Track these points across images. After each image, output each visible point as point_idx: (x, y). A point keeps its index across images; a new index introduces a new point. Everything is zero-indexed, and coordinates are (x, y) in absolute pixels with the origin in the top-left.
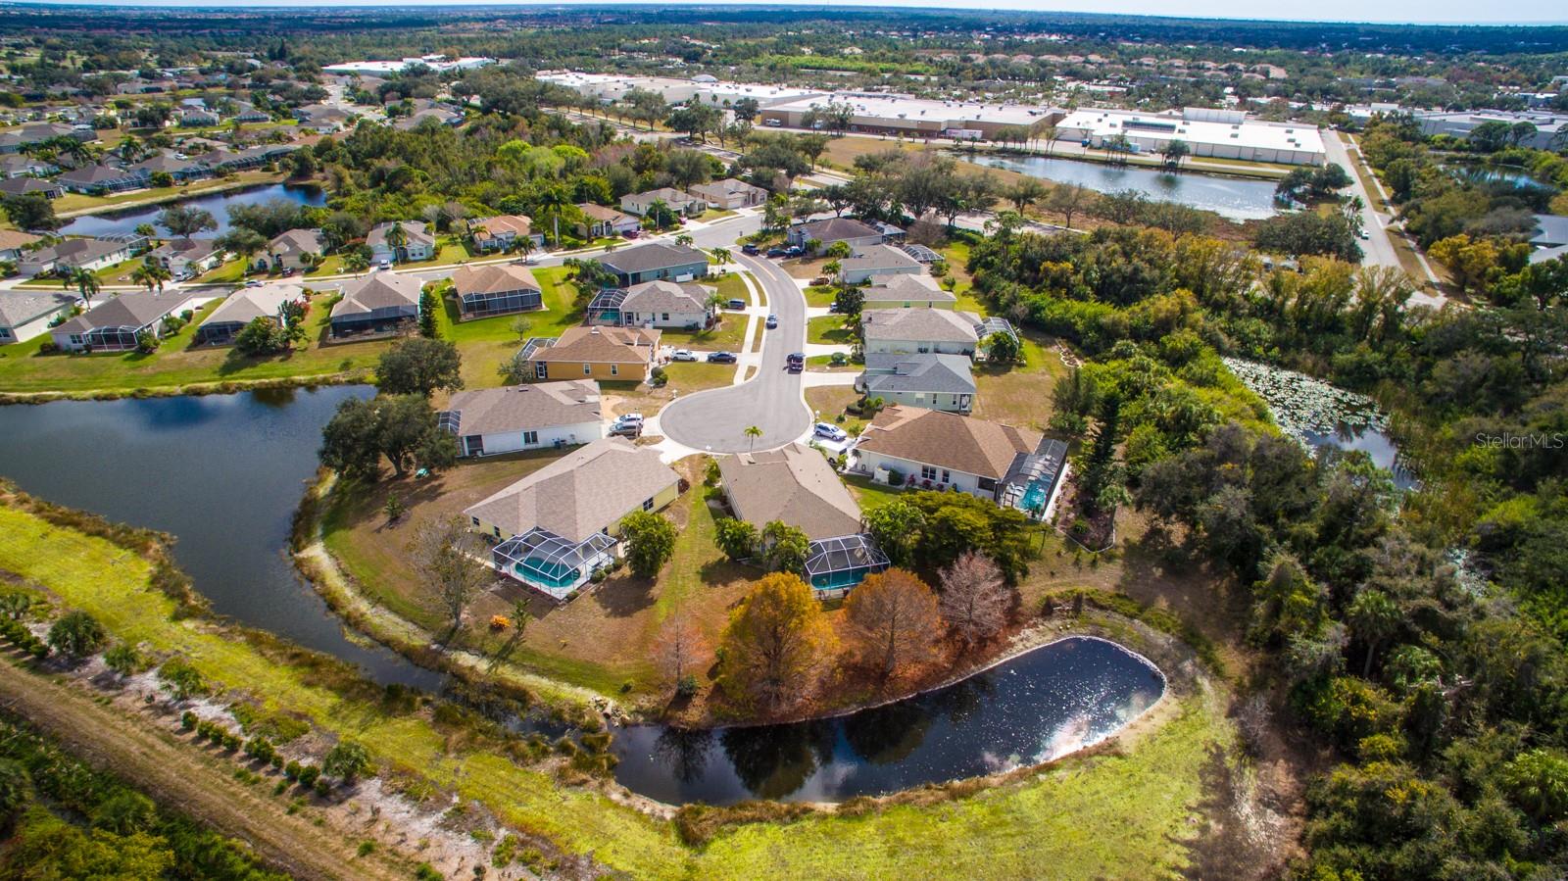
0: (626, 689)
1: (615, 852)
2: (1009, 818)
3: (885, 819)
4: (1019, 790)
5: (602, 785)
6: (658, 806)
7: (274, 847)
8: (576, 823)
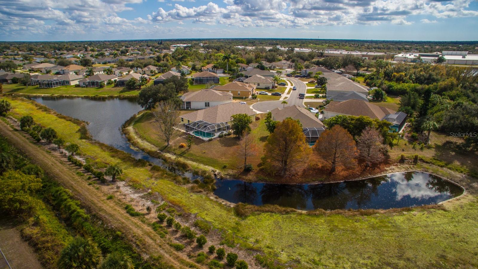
0: (225, 167)
1: (207, 214)
2: (390, 225)
3: (329, 218)
4: (394, 216)
5: (207, 194)
6: (229, 203)
7: (79, 193)
8: (193, 203)
